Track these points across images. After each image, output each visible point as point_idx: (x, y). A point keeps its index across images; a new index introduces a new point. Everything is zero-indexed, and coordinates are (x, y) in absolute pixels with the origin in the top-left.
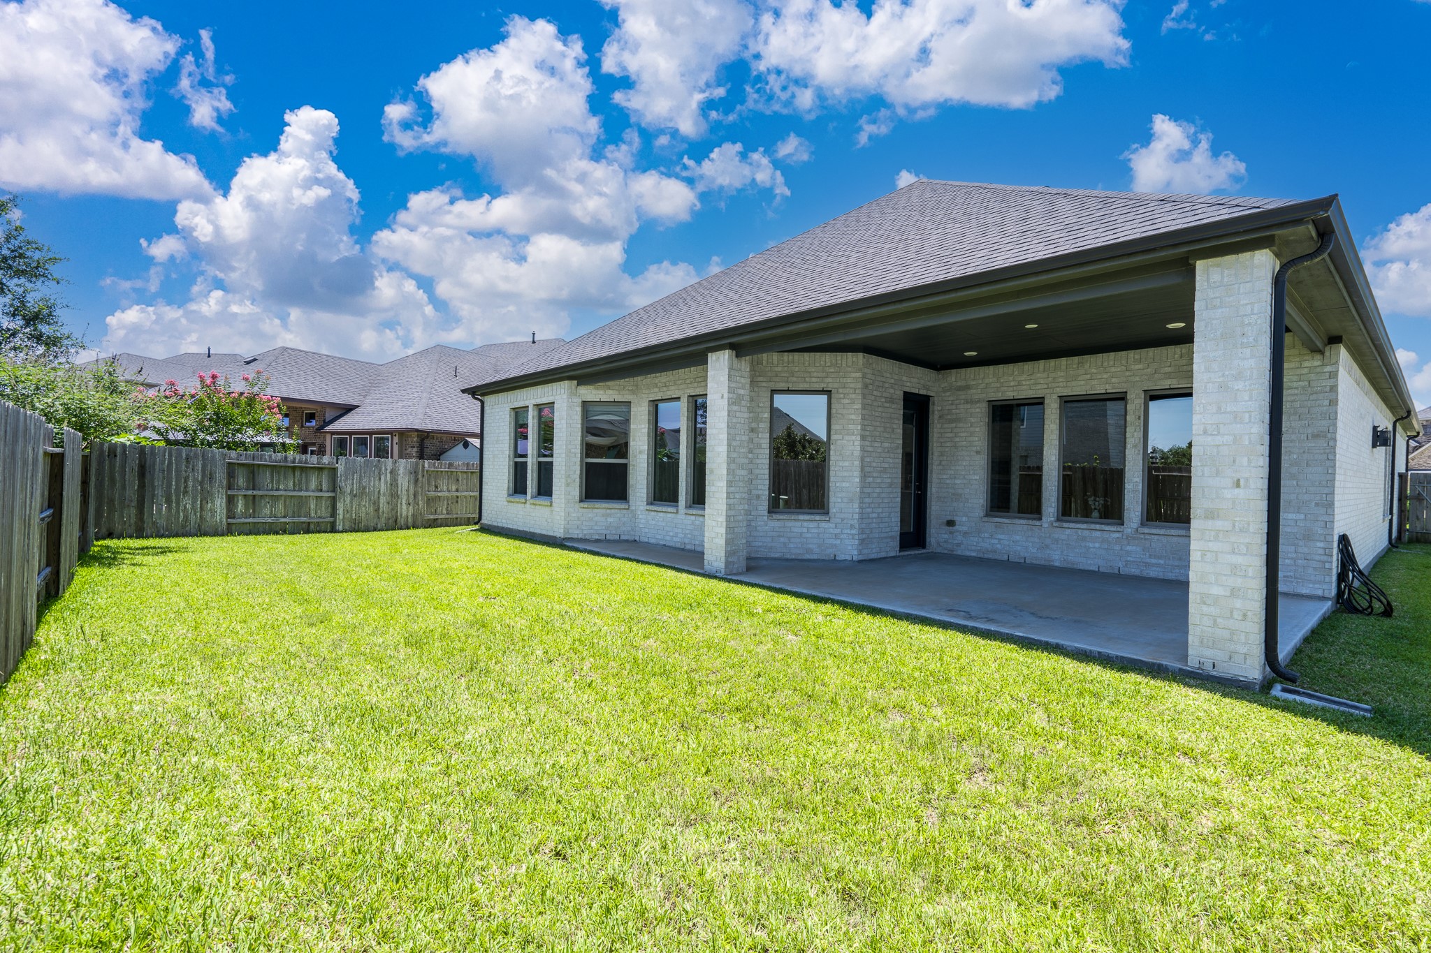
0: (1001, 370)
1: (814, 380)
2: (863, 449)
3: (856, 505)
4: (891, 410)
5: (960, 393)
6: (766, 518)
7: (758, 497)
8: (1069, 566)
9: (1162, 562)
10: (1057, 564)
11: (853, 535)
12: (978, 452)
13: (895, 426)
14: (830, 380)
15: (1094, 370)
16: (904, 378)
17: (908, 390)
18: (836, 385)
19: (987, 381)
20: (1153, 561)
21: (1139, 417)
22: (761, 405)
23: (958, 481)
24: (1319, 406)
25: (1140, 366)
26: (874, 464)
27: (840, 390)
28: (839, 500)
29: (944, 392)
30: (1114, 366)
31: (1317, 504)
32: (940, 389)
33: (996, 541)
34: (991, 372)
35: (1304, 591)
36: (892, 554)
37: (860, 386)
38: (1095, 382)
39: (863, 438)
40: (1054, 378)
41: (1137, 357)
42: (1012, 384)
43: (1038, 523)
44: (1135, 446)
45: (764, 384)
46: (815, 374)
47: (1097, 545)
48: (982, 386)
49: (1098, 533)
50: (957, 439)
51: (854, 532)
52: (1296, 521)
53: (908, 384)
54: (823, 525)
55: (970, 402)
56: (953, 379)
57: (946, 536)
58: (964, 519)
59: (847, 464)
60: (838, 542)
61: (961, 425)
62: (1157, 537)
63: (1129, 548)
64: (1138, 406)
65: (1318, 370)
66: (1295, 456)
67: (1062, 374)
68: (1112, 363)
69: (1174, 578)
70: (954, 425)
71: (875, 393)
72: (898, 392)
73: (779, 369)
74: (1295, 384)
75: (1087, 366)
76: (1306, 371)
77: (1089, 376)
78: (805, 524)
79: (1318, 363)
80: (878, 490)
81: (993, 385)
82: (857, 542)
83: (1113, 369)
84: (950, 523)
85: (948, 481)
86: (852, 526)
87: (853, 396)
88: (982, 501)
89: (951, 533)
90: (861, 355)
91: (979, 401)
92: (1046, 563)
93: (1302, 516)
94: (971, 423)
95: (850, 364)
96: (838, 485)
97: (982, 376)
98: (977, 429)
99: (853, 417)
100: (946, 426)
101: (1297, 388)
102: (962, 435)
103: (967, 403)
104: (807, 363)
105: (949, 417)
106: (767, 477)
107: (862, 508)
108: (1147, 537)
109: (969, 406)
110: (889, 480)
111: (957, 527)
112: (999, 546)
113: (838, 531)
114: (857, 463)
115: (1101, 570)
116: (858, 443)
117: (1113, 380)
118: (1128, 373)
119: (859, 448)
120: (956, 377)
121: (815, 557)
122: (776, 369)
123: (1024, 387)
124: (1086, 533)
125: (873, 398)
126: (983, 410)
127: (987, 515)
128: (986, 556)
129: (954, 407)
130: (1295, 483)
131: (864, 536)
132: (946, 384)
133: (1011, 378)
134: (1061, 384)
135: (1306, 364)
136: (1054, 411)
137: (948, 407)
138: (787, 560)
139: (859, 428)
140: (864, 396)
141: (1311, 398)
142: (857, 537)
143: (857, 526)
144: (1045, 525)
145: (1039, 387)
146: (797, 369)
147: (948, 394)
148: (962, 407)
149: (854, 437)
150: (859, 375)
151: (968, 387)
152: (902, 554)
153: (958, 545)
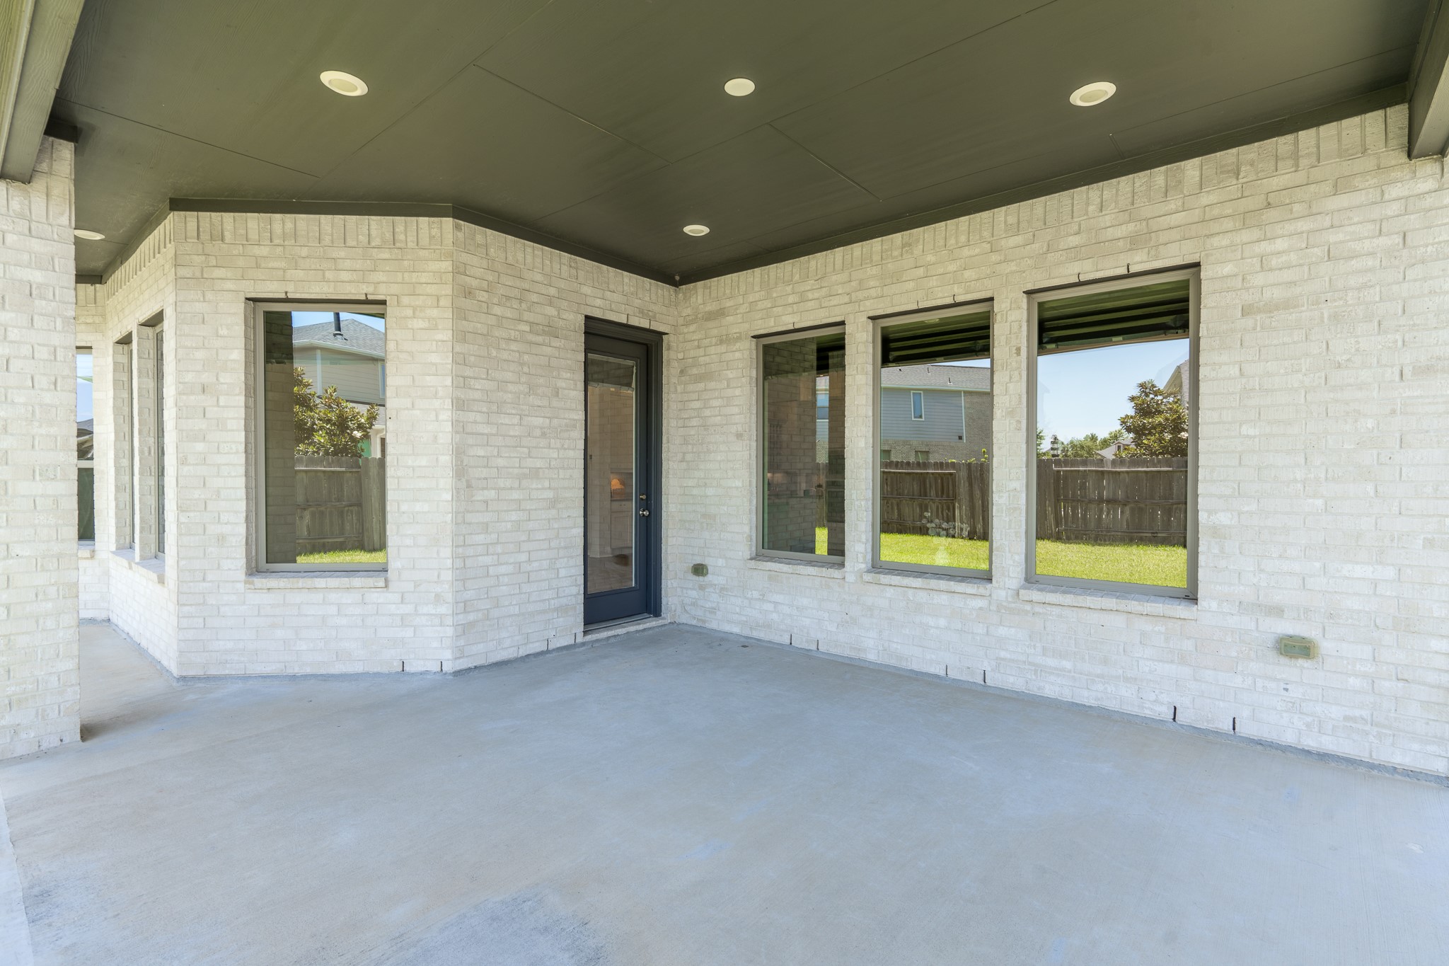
0: (772, 274)
1: (345, 276)
2: (459, 427)
3: (447, 552)
4: (548, 350)
5: (710, 324)
6: (241, 586)
7: (221, 539)
8: (893, 662)
9: (1067, 664)
10: (872, 657)
11: (441, 616)
12: (739, 436)
13: (561, 384)
14: (380, 276)
15: (930, 258)
16: (587, 290)
17: (597, 314)
18: (394, 289)
19: (751, 298)
20: (1051, 662)
21: (1018, 350)
22: (223, 332)
23: (710, 492)
24: (1432, 292)
25: (1018, 240)
26: (501, 462)
27: (405, 300)
28: (409, 542)
29: (687, 325)
30: (968, 244)
31: (1429, 543)
32: (681, 321)
33: (769, 607)
34: (757, 280)
35: (1399, 759)
36: (569, 641)
37: (447, 290)
38: (933, 282)
39: (460, 405)
40: (861, 281)
41: (1012, 220)
42: (791, 299)
43: (836, 573)
44: (1011, 413)
45: (229, 285)
46: (348, 264)
47: (942, 622)
48: (743, 309)
49: (944, 599)
50: (707, 413)
51: (443, 609)
52: (1375, 584)
53: (598, 302)
54: (374, 596)
55: (724, 340)
56: (700, 300)
57: (694, 594)
58: (721, 562)
59: (423, 461)
60: (409, 633)
61: (712, 385)
62: (1056, 610)
63: (1002, 631)
64: (1015, 326)
65: (1429, 201)
66: (1370, 423)
67: (875, 271)
68: (963, 238)
69: (1092, 703)
70: (701, 386)
71: (497, 310)
72: (571, 316)
73: (264, 251)
74: (1367, 245)
75: (917, 250)
76: (1394, 208)
77: (921, 272)
78: (333, 597)
79: (1430, 184)
80: (514, 516)
81: (761, 305)
82: (450, 631)
83: (966, 252)
84: (699, 570)
85: (695, 492)
86: (438, 598)
87: (434, 312)
88: (746, 529)
89: (702, 588)
90: (448, 222)
91: (739, 339)
92: (853, 654)
93: (1390, 573)
94: (728, 380)
95: (425, 241)
96: (404, 507)
97: (743, 288)
98: (738, 392)
99: (434, 358)
100: (691, 387)
101: (1372, 254)
102: (715, 403)
103: (721, 342)
104: (327, 240)
105: (695, 371)
106: (242, 493)
107: (464, 558)
108: (1038, 609)
109: (723, 348)
110: (550, 494)
111: (709, 578)
112: (775, 616)
113: (407, 609)
114: (446, 459)
115: (952, 674)
116: (446, 415)
117: (967, 274)
118: (995, 257)
119: (448, 427)
120: (703, 294)
121: (358, 668)
122: (258, 251)
123: (811, 305)
124: (922, 596)
125: (492, 320)
126: (747, 353)
127: (757, 557)
128: (755, 634)
129: (701, 352)
130: (1370, 488)
131: (471, 617)
132: (689, 311)
133: (789, 289)
134: (873, 292)
135: (1394, 191)
136: (862, 348)
137: (692, 353)
138: (293, 677)
139: (448, 381)
140: (460, 314)
141: (1411, 274)
142: (449, 621)
143: (449, 597)
144: (851, 578)
145: (835, 301)
146: (304, 252)
147: (692, 328)
148: (712, 350)
149: (437, 403)
150: (446, 265)
151: (721, 313)
152: (589, 637)
153: (713, 611)
